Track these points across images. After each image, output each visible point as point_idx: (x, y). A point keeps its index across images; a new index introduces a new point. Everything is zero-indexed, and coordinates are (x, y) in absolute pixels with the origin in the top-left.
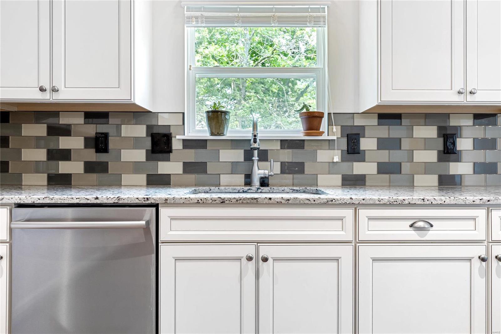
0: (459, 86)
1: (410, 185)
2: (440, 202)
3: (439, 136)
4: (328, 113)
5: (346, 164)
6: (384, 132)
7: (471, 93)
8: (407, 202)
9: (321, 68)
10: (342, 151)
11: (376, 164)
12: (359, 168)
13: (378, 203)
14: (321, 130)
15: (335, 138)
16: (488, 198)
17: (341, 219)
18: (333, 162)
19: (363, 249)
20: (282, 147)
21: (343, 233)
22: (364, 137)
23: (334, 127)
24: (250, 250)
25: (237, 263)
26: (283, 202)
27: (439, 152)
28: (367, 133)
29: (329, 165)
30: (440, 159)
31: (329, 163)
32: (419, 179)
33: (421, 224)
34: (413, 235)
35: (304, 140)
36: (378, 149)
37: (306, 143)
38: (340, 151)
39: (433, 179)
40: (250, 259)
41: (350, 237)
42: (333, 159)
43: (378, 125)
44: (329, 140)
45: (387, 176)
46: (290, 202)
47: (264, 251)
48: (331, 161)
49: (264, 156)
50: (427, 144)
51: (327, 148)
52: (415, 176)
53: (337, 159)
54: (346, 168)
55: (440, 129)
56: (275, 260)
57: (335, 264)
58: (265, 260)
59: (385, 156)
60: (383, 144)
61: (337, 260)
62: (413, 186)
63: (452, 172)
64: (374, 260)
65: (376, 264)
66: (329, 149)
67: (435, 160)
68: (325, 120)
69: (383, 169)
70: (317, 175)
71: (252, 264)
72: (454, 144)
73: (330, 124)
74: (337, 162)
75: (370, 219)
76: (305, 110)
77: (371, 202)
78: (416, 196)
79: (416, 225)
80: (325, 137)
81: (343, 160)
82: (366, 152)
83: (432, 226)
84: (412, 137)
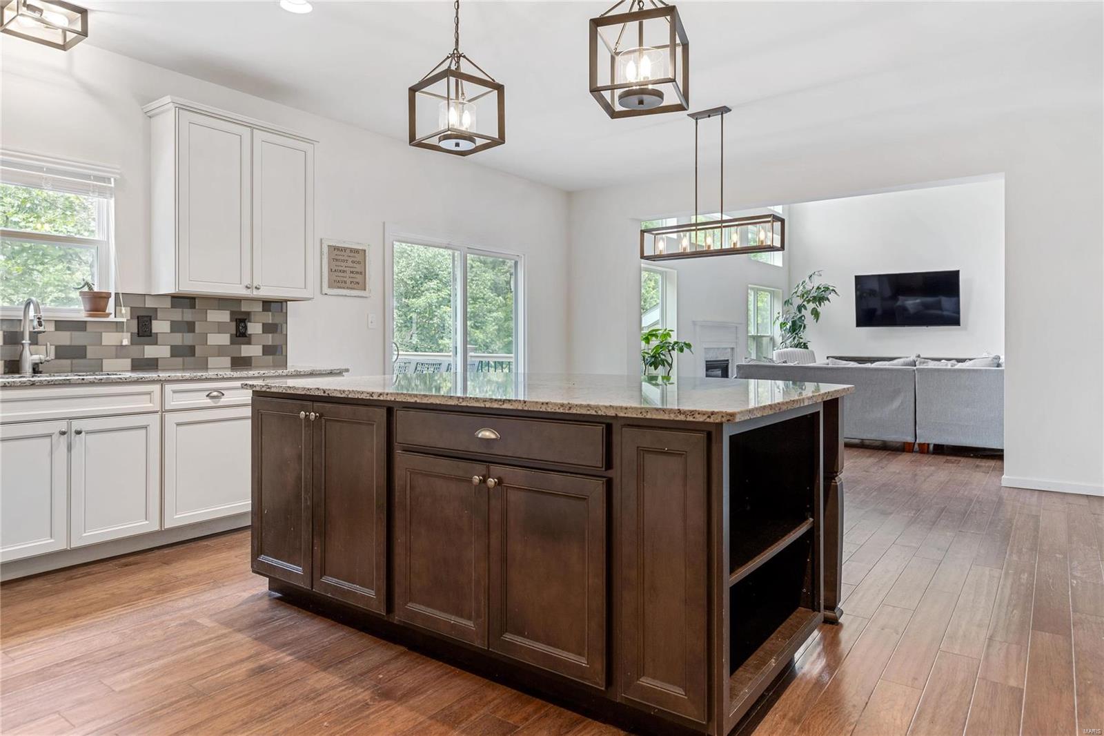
0: (247, 282)
1: (205, 367)
2: (229, 376)
3: (231, 320)
4: (116, 294)
5: (136, 348)
6: (177, 315)
7: (256, 288)
8: (204, 377)
9: (102, 241)
10: (132, 333)
11: (169, 347)
12: (150, 351)
13: (181, 378)
14: (107, 311)
15: (124, 320)
16: (264, 372)
17: (149, 393)
18: (122, 346)
19: (167, 416)
20: (57, 329)
21: (151, 405)
22: (156, 319)
23: (123, 309)
24: (63, 426)
25: (48, 440)
26: (96, 381)
27: (231, 335)
28: (159, 314)
29: (117, 349)
30: (232, 343)
31: (117, 346)
32: (212, 361)
33: (215, 394)
34: (209, 402)
35: (86, 322)
36: (172, 332)
37: (88, 325)
38: (129, 334)
39: (227, 361)
40: (63, 433)
41: (158, 408)
42: (122, 342)
43: (172, 308)
44: (117, 322)
45: (180, 359)
46: (103, 381)
47: (77, 425)
48: (119, 344)
49: (35, 338)
50: (220, 328)
51: (115, 330)
52: (209, 358)
53: (126, 342)
54: (136, 352)
55: (232, 313)
56: (87, 433)
57: (144, 431)
58: (79, 433)
59: (178, 339)
60: (176, 327)
61: (145, 427)
62: (207, 368)
63: (243, 355)
64: (178, 424)
65: (179, 428)
66: (117, 331)
67: (228, 342)
68: (112, 301)
69: (176, 351)
70: (102, 359)
71: (64, 439)
72: (246, 327)
73: (117, 304)
74: (126, 346)
75: (174, 392)
76: (86, 289)
77: (176, 378)
78: (211, 374)
79: (211, 395)
80: (112, 318)
81: (132, 343)
82: (159, 335)
83: (223, 395)
84: (206, 321)
